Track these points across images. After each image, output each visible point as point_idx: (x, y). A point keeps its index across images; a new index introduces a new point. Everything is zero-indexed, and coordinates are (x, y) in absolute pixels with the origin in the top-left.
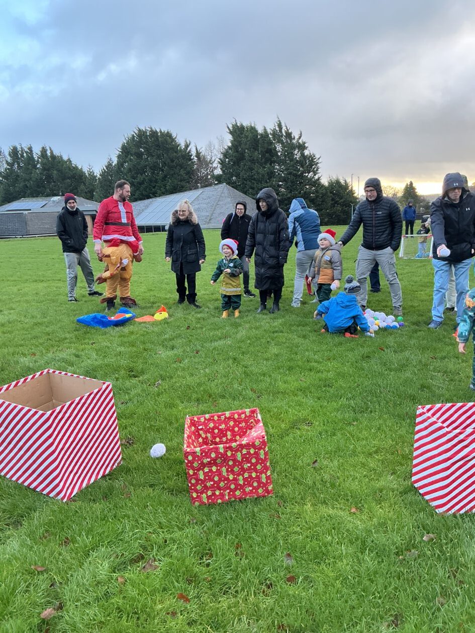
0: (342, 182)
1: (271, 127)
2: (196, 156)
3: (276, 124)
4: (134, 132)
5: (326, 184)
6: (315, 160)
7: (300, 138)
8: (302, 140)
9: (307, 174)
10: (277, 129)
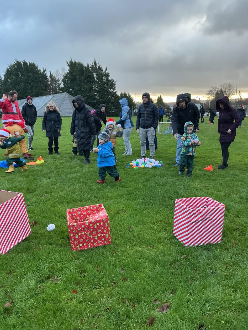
0: (127, 94)
1: (91, 63)
2: (50, 77)
3: (94, 63)
4: (14, 62)
5: (119, 95)
6: (114, 83)
7: (106, 70)
8: (107, 72)
9: (109, 90)
10: (94, 65)
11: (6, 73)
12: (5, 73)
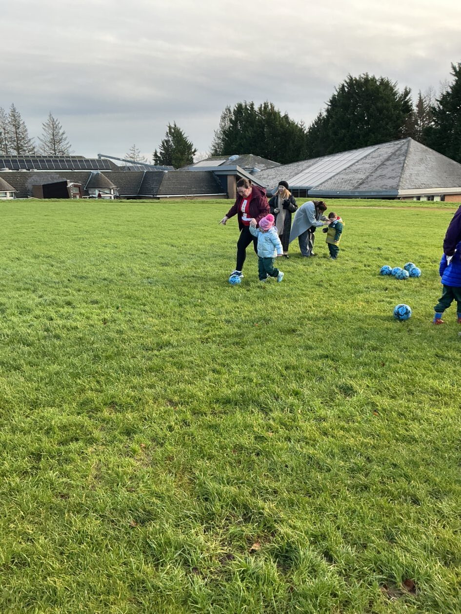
4: (346, 81)
11: (330, 106)
12: (327, 104)
